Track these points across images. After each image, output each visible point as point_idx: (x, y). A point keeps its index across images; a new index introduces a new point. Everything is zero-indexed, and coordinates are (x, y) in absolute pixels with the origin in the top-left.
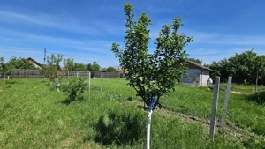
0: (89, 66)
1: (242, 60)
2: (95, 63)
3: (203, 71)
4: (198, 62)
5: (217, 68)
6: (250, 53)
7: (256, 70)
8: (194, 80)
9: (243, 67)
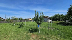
0: (19, 19)
1: (57, 16)
2: (21, 18)
3: (49, 19)
4: (48, 17)
5: (52, 18)
6: (58, 14)
7: (59, 18)
8: (47, 21)
9: (57, 17)
